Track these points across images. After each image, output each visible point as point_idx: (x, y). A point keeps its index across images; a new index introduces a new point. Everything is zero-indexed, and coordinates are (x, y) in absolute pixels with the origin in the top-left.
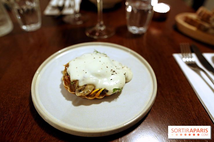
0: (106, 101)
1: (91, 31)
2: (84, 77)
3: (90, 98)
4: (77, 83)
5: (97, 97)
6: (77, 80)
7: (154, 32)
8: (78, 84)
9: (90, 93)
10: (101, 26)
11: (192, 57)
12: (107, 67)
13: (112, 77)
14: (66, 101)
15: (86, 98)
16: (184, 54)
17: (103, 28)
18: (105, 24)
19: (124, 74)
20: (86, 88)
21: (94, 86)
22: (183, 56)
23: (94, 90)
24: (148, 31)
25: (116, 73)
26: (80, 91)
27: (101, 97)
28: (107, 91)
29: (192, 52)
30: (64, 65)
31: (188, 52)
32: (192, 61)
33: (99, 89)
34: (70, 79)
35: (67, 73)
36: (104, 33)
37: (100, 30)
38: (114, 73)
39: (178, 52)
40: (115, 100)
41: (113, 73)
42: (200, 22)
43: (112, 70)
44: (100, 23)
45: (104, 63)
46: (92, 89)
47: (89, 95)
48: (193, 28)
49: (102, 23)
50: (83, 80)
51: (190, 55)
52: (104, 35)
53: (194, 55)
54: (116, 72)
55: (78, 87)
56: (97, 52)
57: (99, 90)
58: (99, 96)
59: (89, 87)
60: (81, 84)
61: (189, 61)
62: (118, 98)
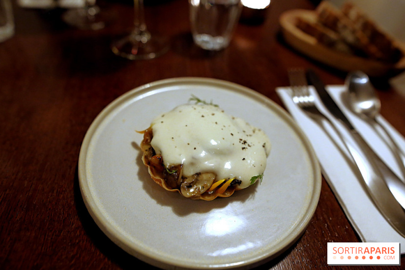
0: (237, 200)
1: (121, 43)
2: (193, 158)
3: (207, 198)
4: (181, 171)
5: (222, 196)
6: (181, 165)
7: (243, 44)
8: (183, 173)
9: (208, 190)
10: (141, 33)
11: (308, 94)
12: (232, 135)
13: (244, 154)
14: (159, 206)
15: (201, 198)
16: (296, 89)
17: (145, 39)
18: (150, 30)
19: (264, 146)
20: (199, 179)
21: (214, 174)
22: (294, 91)
23: (215, 181)
24: (232, 44)
25: (249, 146)
26: (190, 187)
27: (228, 195)
28: (240, 182)
29: (309, 83)
30: (141, 132)
31: (302, 85)
32: (309, 102)
33: (224, 180)
34: (163, 161)
35: (153, 149)
36: (148, 49)
37: (141, 42)
38: (246, 146)
39: (286, 84)
40: (251, 196)
41: (244, 146)
42: (321, 29)
43: (241, 140)
44: (139, 27)
45: (224, 126)
46: (212, 181)
47: (205, 194)
48: (311, 40)
49: (143, 28)
50: (192, 164)
51: (304, 89)
52: (149, 53)
53: (312, 90)
54: (249, 142)
55: (184, 178)
56: (199, 101)
57: (225, 182)
58: (224, 194)
59: (204, 177)
60: (189, 172)
61: (304, 102)
62: (256, 193)
